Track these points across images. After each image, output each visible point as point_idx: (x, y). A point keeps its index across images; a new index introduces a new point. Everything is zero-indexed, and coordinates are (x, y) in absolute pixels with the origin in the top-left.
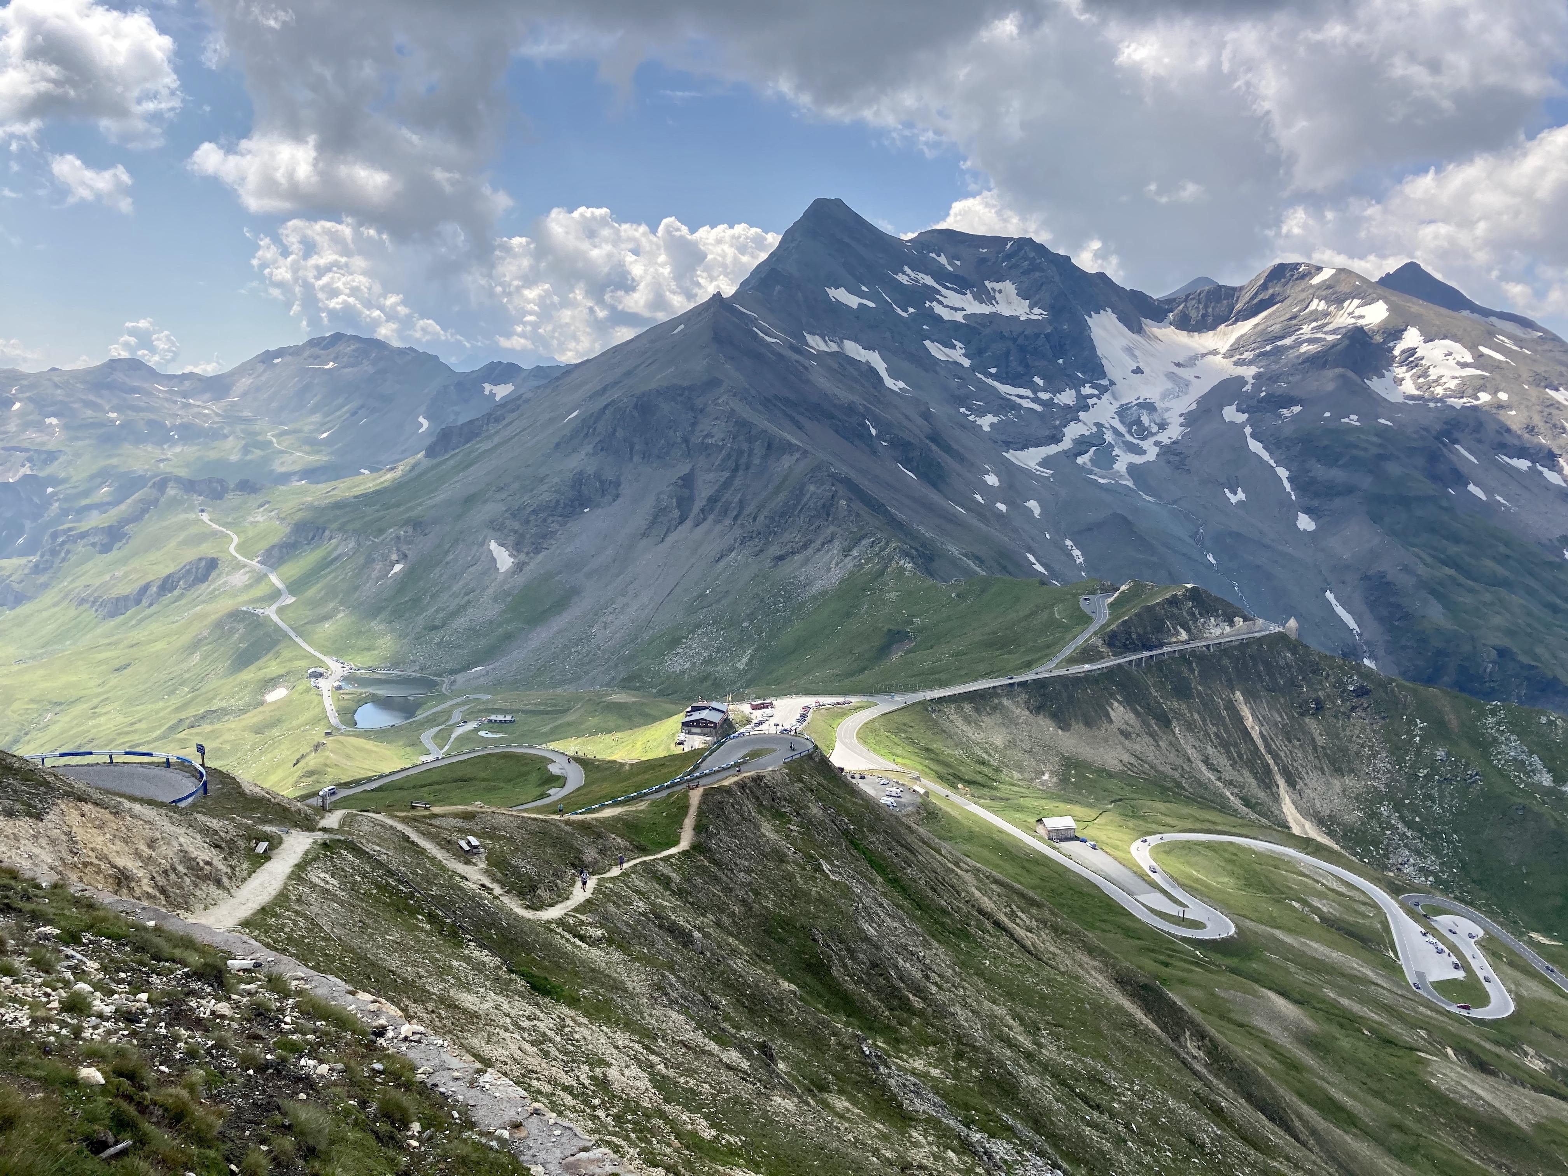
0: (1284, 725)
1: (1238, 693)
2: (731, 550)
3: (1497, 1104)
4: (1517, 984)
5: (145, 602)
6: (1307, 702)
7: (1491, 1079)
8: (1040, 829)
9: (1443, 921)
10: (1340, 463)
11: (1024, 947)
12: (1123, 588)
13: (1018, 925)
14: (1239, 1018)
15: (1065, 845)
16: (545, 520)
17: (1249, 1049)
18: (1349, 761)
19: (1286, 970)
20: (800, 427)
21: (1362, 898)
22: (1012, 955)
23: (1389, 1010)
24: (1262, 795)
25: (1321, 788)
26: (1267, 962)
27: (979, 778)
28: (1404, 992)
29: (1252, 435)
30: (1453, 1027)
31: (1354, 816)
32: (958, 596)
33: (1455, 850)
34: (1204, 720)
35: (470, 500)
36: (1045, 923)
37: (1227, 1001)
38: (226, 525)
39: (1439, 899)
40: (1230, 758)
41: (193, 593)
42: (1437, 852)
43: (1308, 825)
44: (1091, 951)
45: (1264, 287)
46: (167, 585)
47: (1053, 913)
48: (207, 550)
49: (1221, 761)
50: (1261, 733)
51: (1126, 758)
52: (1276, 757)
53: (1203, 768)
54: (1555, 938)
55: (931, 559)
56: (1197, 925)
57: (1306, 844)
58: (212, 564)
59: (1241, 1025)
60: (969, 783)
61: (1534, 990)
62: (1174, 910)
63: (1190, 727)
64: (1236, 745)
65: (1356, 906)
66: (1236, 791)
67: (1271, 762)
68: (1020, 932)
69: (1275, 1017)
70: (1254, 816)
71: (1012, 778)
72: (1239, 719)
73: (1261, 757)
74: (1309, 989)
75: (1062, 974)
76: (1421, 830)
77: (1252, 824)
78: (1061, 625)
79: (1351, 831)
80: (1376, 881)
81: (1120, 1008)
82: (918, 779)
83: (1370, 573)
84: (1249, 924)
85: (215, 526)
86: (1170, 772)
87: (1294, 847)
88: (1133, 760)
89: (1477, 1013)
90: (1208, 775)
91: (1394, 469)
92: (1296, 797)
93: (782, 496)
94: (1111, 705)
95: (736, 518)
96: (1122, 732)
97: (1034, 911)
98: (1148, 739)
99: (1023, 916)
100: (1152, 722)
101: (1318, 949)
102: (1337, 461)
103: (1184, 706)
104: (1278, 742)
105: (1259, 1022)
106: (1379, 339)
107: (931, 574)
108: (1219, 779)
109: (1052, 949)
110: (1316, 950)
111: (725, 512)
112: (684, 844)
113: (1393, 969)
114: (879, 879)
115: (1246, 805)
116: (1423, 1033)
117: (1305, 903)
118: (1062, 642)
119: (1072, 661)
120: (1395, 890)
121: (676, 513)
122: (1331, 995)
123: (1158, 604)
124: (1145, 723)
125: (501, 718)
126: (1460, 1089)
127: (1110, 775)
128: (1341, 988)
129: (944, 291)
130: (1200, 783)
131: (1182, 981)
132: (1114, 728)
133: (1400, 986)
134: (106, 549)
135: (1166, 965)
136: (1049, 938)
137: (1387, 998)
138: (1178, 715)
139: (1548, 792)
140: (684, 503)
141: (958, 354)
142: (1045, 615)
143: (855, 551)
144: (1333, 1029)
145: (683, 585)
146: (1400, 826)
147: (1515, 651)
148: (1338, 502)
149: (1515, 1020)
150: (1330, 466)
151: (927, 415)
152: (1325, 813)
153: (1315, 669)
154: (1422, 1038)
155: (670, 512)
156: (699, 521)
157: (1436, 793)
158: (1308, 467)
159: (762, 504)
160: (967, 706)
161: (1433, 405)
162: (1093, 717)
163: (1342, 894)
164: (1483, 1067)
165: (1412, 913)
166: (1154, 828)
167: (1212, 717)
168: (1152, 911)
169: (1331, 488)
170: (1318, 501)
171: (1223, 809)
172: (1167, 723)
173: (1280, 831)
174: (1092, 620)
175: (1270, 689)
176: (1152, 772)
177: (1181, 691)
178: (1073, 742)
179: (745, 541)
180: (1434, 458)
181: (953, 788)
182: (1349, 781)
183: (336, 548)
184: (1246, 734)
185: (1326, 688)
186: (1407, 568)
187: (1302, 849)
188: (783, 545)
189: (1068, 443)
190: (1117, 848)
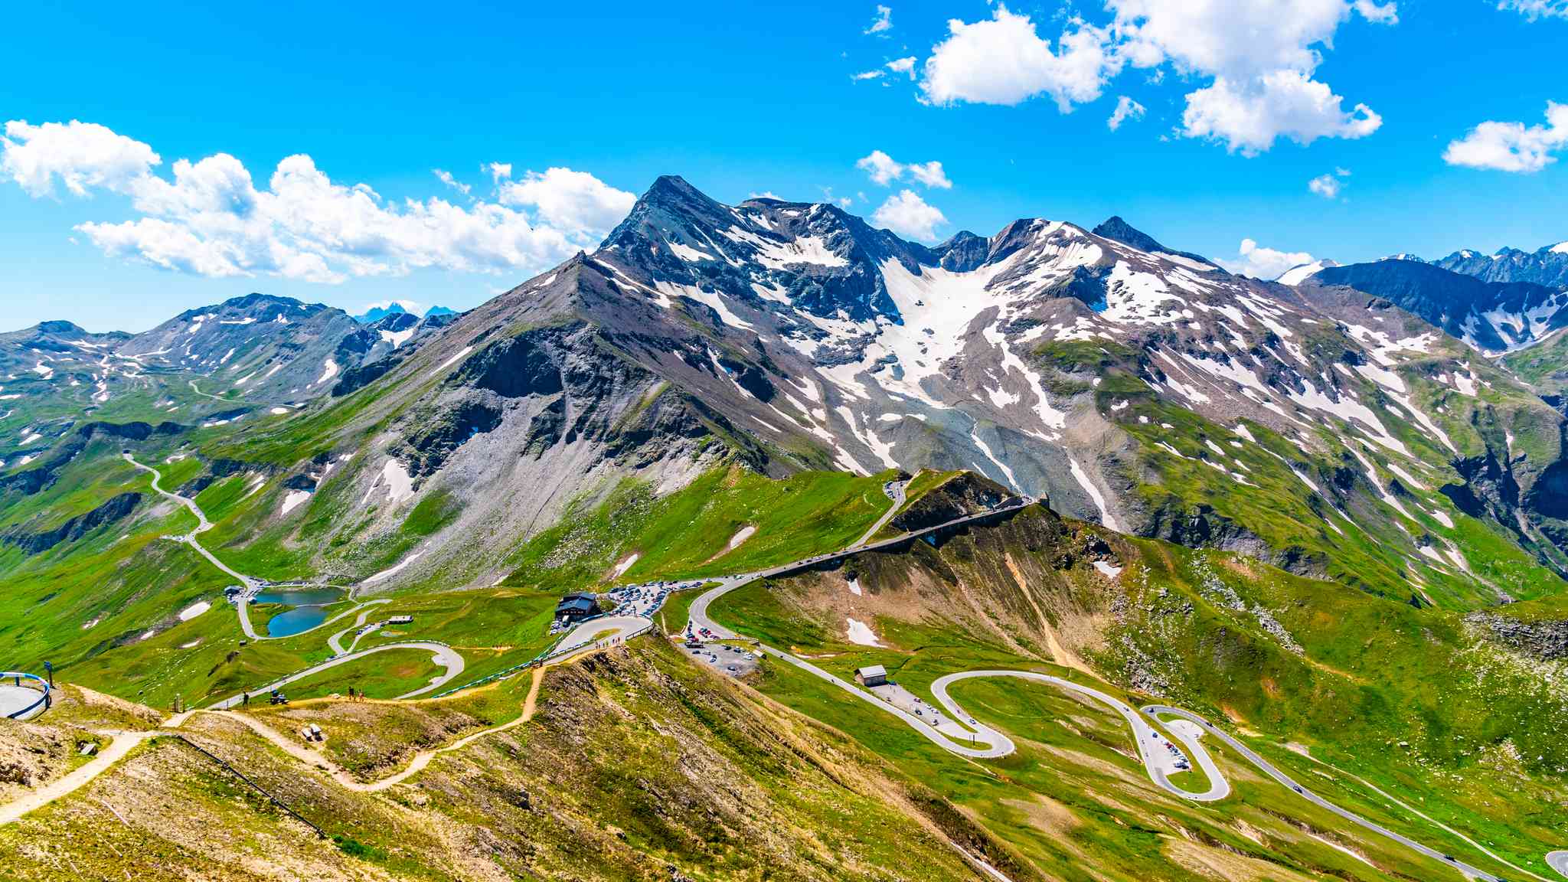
0: (1045, 578)
1: (1008, 554)
2: (599, 461)
3: (1221, 871)
4: (1231, 771)
5: (69, 537)
6: (1059, 558)
7: (1216, 851)
8: (858, 679)
9: (1172, 726)
10: (1076, 369)
11: (832, 777)
12: (916, 475)
13: (828, 759)
14: (1023, 821)
15: (878, 689)
16: (438, 445)
17: (1028, 846)
18: (1095, 603)
19: (1056, 777)
20: (654, 358)
21: (1112, 713)
22: (821, 785)
23: (1137, 802)
24: (1031, 635)
25: (1077, 626)
26: (1042, 772)
27: (808, 639)
28: (1147, 786)
29: (1010, 350)
30: (1184, 811)
31: (1102, 647)
32: (787, 489)
33: (1179, 670)
34: (983, 578)
35: (373, 430)
36: (851, 755)
37: (1007, 807)
38: (147, 463)
39: (1167, 708)
40: (1005, 607)
41: (117, 525)
42: (1167, 671)
43: (1068, 656)
44: (889, 775)
45: (1009, 237)
46: (92, 519)
47: (858, 747)
48: (129, 486)
49: (998, 609)
50: (1027, 585)
51: (924, 613)
52: (1040, 603)
53: (985, 616)
54: (1259, 731)
55: (765, 460)
56: (985, 746)
57: (1066, 672)
58: (135, 498)
59: (1021, 827)
60: (801, 644)
61: (1244, 775)
62: (966, 736)
63: (972, 584)
64: (1009, 596)
65: (1108, 720)
66: (1011, 633)
67: (1036, 608)
68: (829, 766)
69: (1049, 817)
70: (1026, 653)
71: (835, 637)
72: (1009, 575)
73: (1029, 605)
74: (1074, 791)
75: (864, 797)
76: (1153, 654)
77: (1024, 660)
78: (869, 508)
79: (1101, 659)
80: (1120, 697)
81: (912, 822)
82: (757, 644)
83: (1105, 453)
84: (1026, 742)
85: (138, 465)
86: (960, 622)
87: (1058, 675)
88: (931, 615)
89: (1203, 797)
90: (989, 622)
91: (1115, 372)
92: (1058, 634)
93: (641, 414)
94: (910, 571)
95: (601, 435)
96: (920, 592)
97: (842, 746)
98: (941, 597)
99: (832, 751)
100: (943, 582)
101: (1079, 757)
102: (1073, 367)
103: (967, 568)
104: (1041, 592)
105: (1034, 823)
106: (1096, 274)
107: (762, 471)
108: (998, 625)
109: (857, 777)
110: (1079, 759)
111: (592, 431)
112: (526, 717)
113: (1138, 768)
114: (707, 731)
115: (1020, 645)
116: (1162, 818)
117: (1069, 720)
118: (870, 522)
119: (877, 537)
120: (1137, 703)
121: (551, 434)
122: (1092, 794)
123: (941, 488)
124: (938, 584)
125: (400, 618)
126: (1192, 861)
127: (913, 628)
128: (1099, 787)
129: (766, 246)
130: (983, 630)
131: (973, 796)
132: (914, 589)
133: (1145, 782)
134: (32, 490)
135: (961, 782)
136: (854, 768)
137: (1134, 792)
138: (963, 575)
139: (1243, 616)
140: (557, 426)
141: (781, 294)
142: (856, 502)
143: (703, 457)
144: (1093, 822)
145: (559, 494)
146: (1138, 651)
147: (1213, 507)
148: (1076, 398)
149: (1231, 800)
150: (1068, 372)
151: (759, 345)
152: (1080, 645)
153: (1064, 532)
154: (1162, 822)
155: (546, 433)
156: (571, 438)
157: (1161, 623)
158: (1051, 373)
159: (623, 423)
160: (796, 580)
161: (1139, 322)
162: (896, 581)
163: (1096, 711)
164: (1209, 841)
165: (1150, 721)
166: (948, 669)
167: (989, 575)
168: (949, 738)
169: (1070, 389)
170: (1061, 400)
171: (1003, 649)
172: (955, 583)
173: (1047, 663)
174: (892, 504)
175: (1032, 550)
176: (946, 624)
177: (965, 556)
178: (882, 603)
179: (610, 454)
180: (1143, 361)
181: (788, 650)
182: (1097, 619)
183: (251, 478)
184: (1016, 587)
185: (1074, 546)
186: (1130, 448)
187: (1065, 677)
188: (642, 456)
189: (869, 363)
190: (919, 688)
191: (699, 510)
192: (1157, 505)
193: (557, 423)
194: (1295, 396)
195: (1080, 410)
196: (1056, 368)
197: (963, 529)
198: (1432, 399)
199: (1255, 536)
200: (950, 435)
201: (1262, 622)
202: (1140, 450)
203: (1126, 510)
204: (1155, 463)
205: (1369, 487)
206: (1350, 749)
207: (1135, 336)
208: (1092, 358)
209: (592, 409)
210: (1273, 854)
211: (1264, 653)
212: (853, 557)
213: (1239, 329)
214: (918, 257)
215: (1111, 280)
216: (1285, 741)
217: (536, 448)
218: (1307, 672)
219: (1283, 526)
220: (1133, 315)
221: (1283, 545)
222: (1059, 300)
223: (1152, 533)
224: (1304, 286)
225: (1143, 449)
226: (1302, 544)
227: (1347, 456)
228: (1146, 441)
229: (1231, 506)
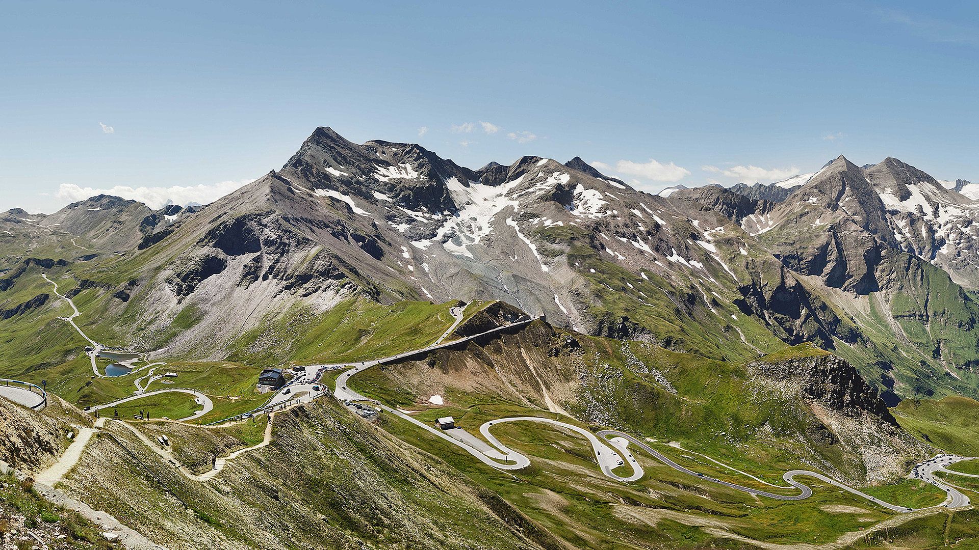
0: (543, 362)
1: (522, 349)
2: (281, 291)
3: (642, 518)
4: (644, 462)
6: (551, 350)
7: (639, 508)
8: (437, 425)
9: (614, 441)
10: (556, 242)
11: (435, 485)
12: (468, 304)
13: (431, 474)
14: (534, 506)
15: (448, 431)
17: (540, 520)
18: (571, 375)
19: (553, 478)
20: (314, 232)
21: (582, 437)
22: (430, 490)
23: (596, 487)
24: (536, 396)
25: (561, 389)
26: (544, 476)
27: (406, 401)
28: (601, 477)
29: (519, 231)
30: (622, 488)
31: (574, 400)
32: (392, 311)
33: (615, 408)
34: (508, 363)
36: (444, 472)
37: (528, 498)
39: (611, 431)
40: (521, 379)
42: (609, 410)
43: (556, 407)
45: (519, 166)
49: (517, 381)
50: (533, 367)
51: (474, 385)
52: (541, 377)
53: (509, 385)
54: (655, 438)
55: (378, 294)
56: (512, 463)
57: (555, 416)
59: (535, 509)
60: (402, 404)
61: (650, 463)
62: (502, 457)
63: (502, 366)
64: (523, 373)
65: (579, 441)
66: (525, 395)
67: (538, 379)
68: (433, 478)
69: (551, 502)
70: (534, 406)
71: (423, 400)
72: (524, 361)
73: (535, 378)
74: (563, 485)
76: (601, 402)
77: (532, 410)
78: (441, 323)
79: (574, 407)
80: (584, 428)
82: (377, 404)
83: (572, 289)
84: (536, 458)
86: (495, 390)
87: (552, 418)
88: (478, 386)
89: (630, 479)
90: (512, 389)
91: (578, 244)
92: (550, 394)
93: (305, 265)
94: (466, 360)
96: (472, 373)
98: (484, 375)
100: (486, 366)
101: (565, 465)
102: (555, 240)
103: (499, 357)
104: (541, 370)
105: (543, 506)
106: (567, 189)
107: (377, 300)
108: (517, 390)
109: (449, 485)
113: (596, 467)
114: (363, 457)
115: (529, 402)
116: (611, 493)
117: (558, 444)
118: (442, 331)
119: (447, 339)
120: (594, 430)
122: (572, 485)
123: (484, 311)
124: (482, 367)
126: (627, 516)
127: (468, 394)
128: (576, 481)
129: (379, 168)
130: (509, 394)
131: (508, 493)
132: (469, 370)
133: (600, 475)
135: (500, 485)
137: (596, 482)
138: (497, 362)
139: (647, 376)
141: (387, 196)
142: (434, 319)
143: (342, 291)
144: (575, 502)
145: (258, 310)
146: (593, 401)
147: (629, 317)
148: (557, 258)
149: (644, 478)
150: (552, 243)
151: (374, 225)
152: (563, 400)
153: (554, 335)
154: (610, 497)
155: (251, 274)
156: (265, 278)
157: (606, 384)
158: (543, 244)
159: (296, 269)
160: (400, 366)
161: (590, 216)
162: (459, 367)
163: (573, 437)
164: (635, 503)
165: (601, 440)
166: (489, 418)
167: (511, 361)
168: (491, 458)
169: (553, 253)
170: (548, 259)
171: (520, 404)
172: (493, 366)
173: (546, 412)
174: (455, 320)
175: (536, 346)
176: (487, 391)
177: (498, 351)
178: (450, 379)
179: (288, 288)
180: (593, 238)
181: (394, 407)
182: (572, 384)
183: (98, 291)
184: (527, 367)
185: (559, 343)
186: (586, 286)
187: (555, 419)
189: (439, 237)
190: (474, 430)
191: (339, 323)
192: (600, 318)
193: (257, 268)
194: (669, 257)
195: (559, 265)
196: (545, 241)
197: (497, 335)
198: (729, 257)
199: (650, 332)
200: (486, 280)
201: (657, 378)
202: (591, 287)
203: (585, 321)
204: (598, 295)
205: (703, 303)
206: (699, 441)
207: (588, 224)
208: (566, 236)
209: (277, 261)
210: (666, 505)
211: (658, 395)
212: (432, 352)
213: (641, 221)
214: (467, 176)
215: (576, 192)
216: (669, 442)
217: (246, 282)
218: (678, 403)
219: (664, 325)
220: (587, 212)
221: (663, 336)
222: (547, 203)
223: (598, 333)
224: (671, 198)
225: (593, 287)
226: (672, 334)
227: (693, 287)
228: (594, 282)
229: (637, 316)
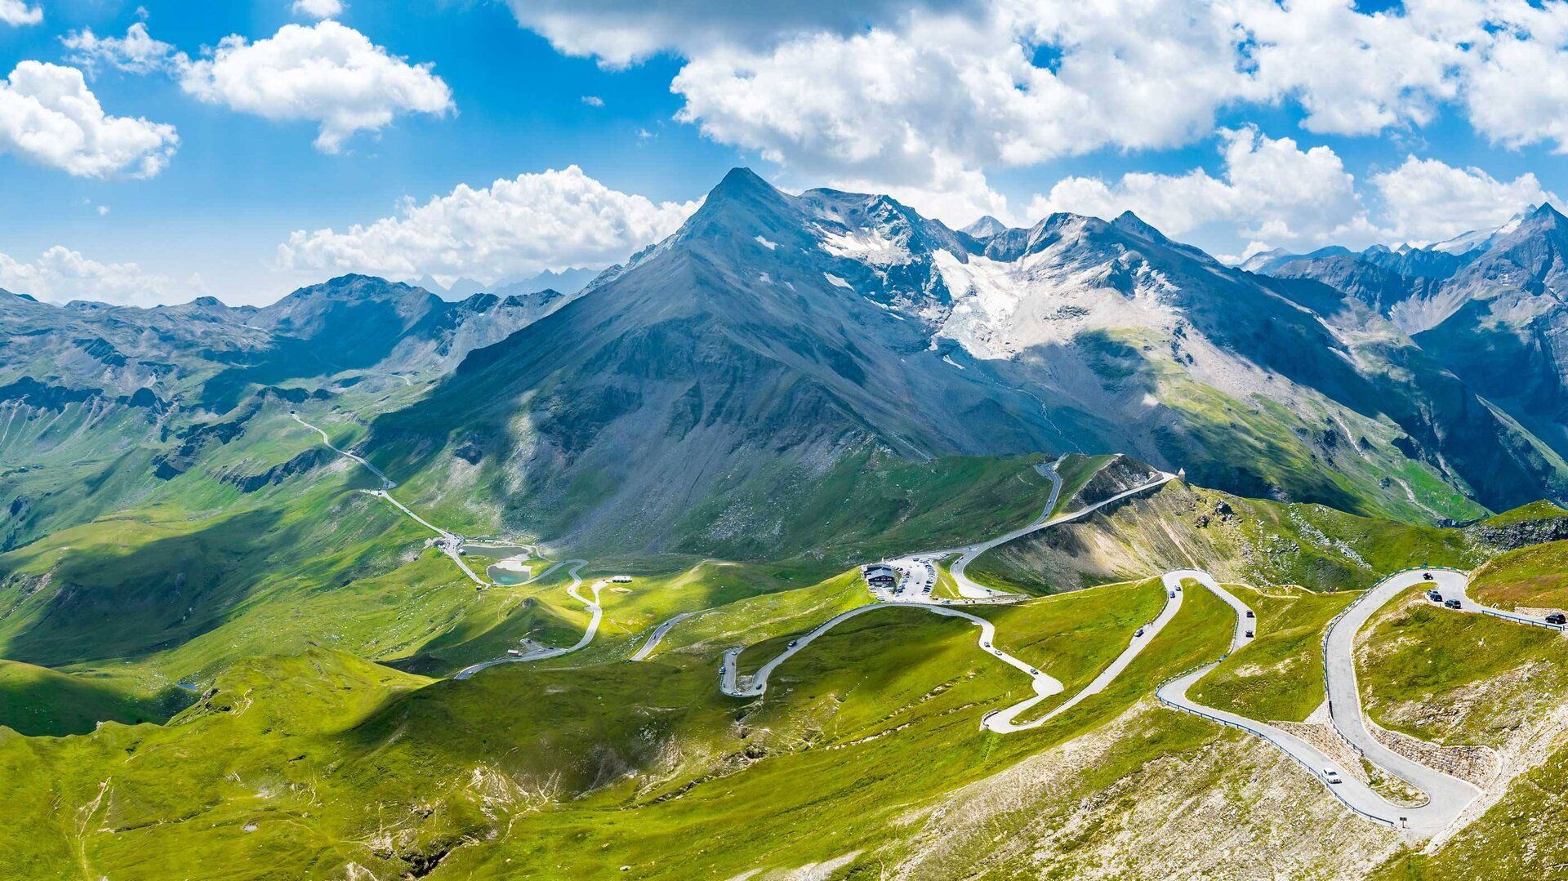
0: (1191, 535)
1: (1162, 519)
2: (740, 444)
5: (272, 481)
10: (1122, 354)
16: (586, 425)
18: (1230, 550)
25: (1220, 569)
41: (307, 475)
46: (287, 468)
50: (1180, 542)
52: (1192, 554)
53: (1155, 567)
64: (1169, 550)
67: (1190, 558)
72: (1166, 535)
85: (306, 425)
91: (1155, 356)
93: (776, 402)
95: (739, 420)
96: (1108, 553)
98: (1122, 555)
100: (1121, 544)
102: (1119, 351)
103: (1135, 532)
104: (1191, 546)
111: (730, 414)
121: (691, 417)
124: (1118, 545)
127: (1111, 580)
129: (830, 235)
132: (1102, 551)
138: (1133, 538)
139: (1330, 549)
140: (696, 409)
142: (1013, 482)
157: (1278, 560)
158: (1101, 356)
167: (1151, 535)
169: (1118, 372)
170: (1111, 381)
172: (1129, 544)
175: (1178, 514)
176: (1131, 575)
178: (1081, 563)
182: (1233, 561)
184: (1172, 542)
186: (1177, 423)
188: (783, 439)
189: (935, 346)
195: (1130, 390)
196: (1104, 353)
200: (1025, 415)
201: (1342, 550)
205: (1347, 443)
208: (1136, 344)
214: (968, 245)
225: (1188, 423)
227: (1330, 421)
228: (1188, 416)
